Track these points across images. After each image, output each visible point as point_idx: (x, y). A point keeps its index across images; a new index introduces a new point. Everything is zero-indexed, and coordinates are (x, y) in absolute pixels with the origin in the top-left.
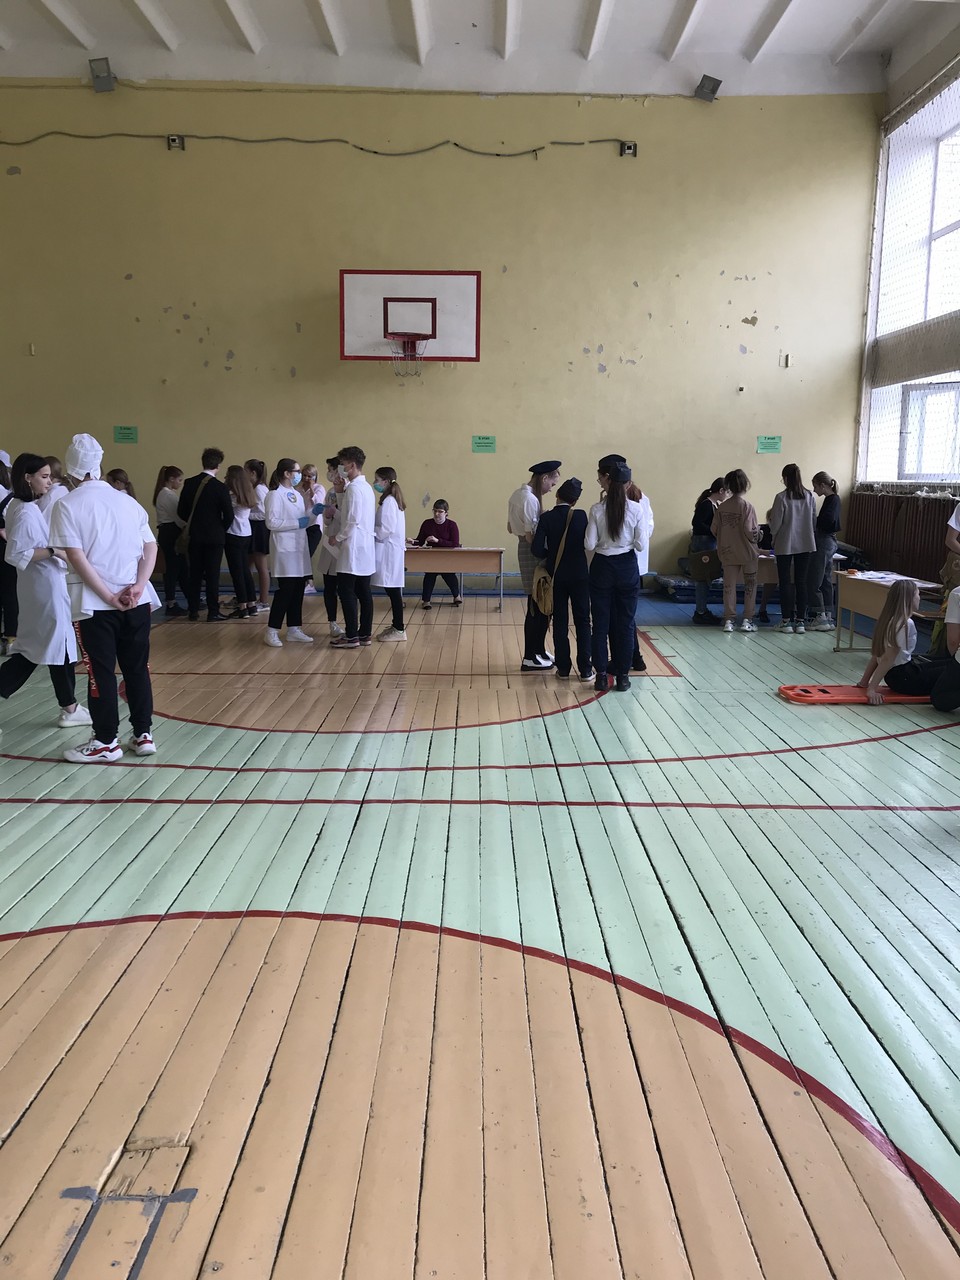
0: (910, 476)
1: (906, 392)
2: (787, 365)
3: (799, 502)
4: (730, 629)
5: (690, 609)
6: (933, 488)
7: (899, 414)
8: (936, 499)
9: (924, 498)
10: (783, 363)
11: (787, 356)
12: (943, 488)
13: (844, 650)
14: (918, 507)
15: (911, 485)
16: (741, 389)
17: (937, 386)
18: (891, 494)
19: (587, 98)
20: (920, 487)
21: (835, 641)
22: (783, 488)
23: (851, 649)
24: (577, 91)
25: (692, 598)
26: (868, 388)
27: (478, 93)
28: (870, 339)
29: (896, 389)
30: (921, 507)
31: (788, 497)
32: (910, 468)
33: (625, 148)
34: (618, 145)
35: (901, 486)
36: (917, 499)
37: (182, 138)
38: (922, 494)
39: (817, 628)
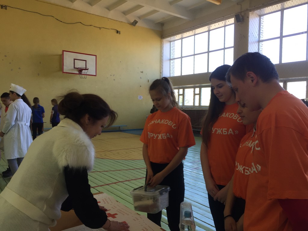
16: (141, 86)
19: (110, 19)
24: (108, 17)
27: (87, 13)
33: (117, 32)
34: (116, 31)
37: (6, 6)
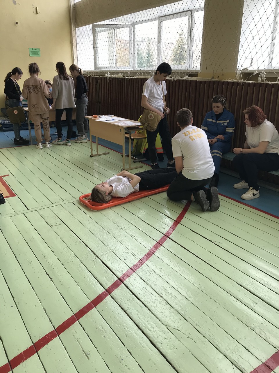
0: (100, 68)
1: (94, 28)
2: (37, 13)
3: (66, 81)
4: (41, 147)
5: (11, 135)
6: (112, 73)
7: (92, 39)
8: (116, 78)
9: (109, 78)
10: (35, 12)
11: (36, 8)
12: (118, 73)
13: (95, 156)
14: (107, 81)
15: (101, 72)
16: (17, 23)
17: (107, 26)
18: (92, 76)
20: (106, 72)
21: (90, 150)
22: (56, 74)
23: (98, 155)
25: (11, 128)
26: (75, 27)
28: (72, 3)
29: (89, 27)
30: (109, 82)
31: (60, 78)
32: (100, 64)
35: (96, 72)
36: (106, 78)
38: (108, 75)
39: (82, 141)
